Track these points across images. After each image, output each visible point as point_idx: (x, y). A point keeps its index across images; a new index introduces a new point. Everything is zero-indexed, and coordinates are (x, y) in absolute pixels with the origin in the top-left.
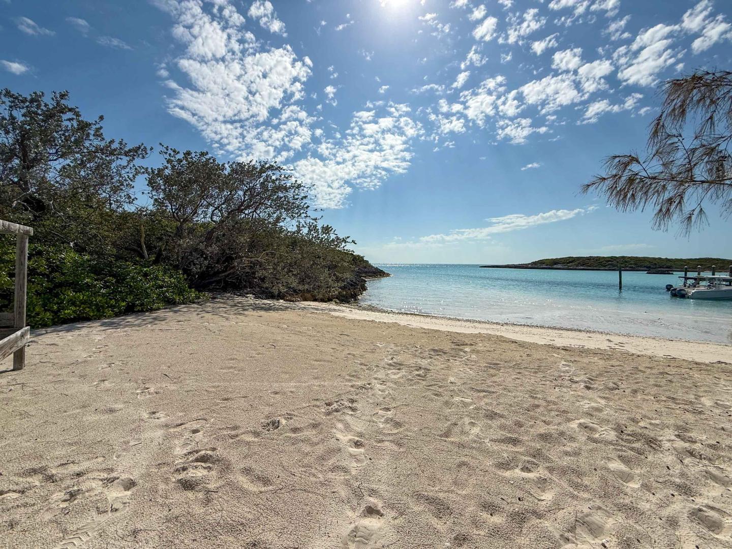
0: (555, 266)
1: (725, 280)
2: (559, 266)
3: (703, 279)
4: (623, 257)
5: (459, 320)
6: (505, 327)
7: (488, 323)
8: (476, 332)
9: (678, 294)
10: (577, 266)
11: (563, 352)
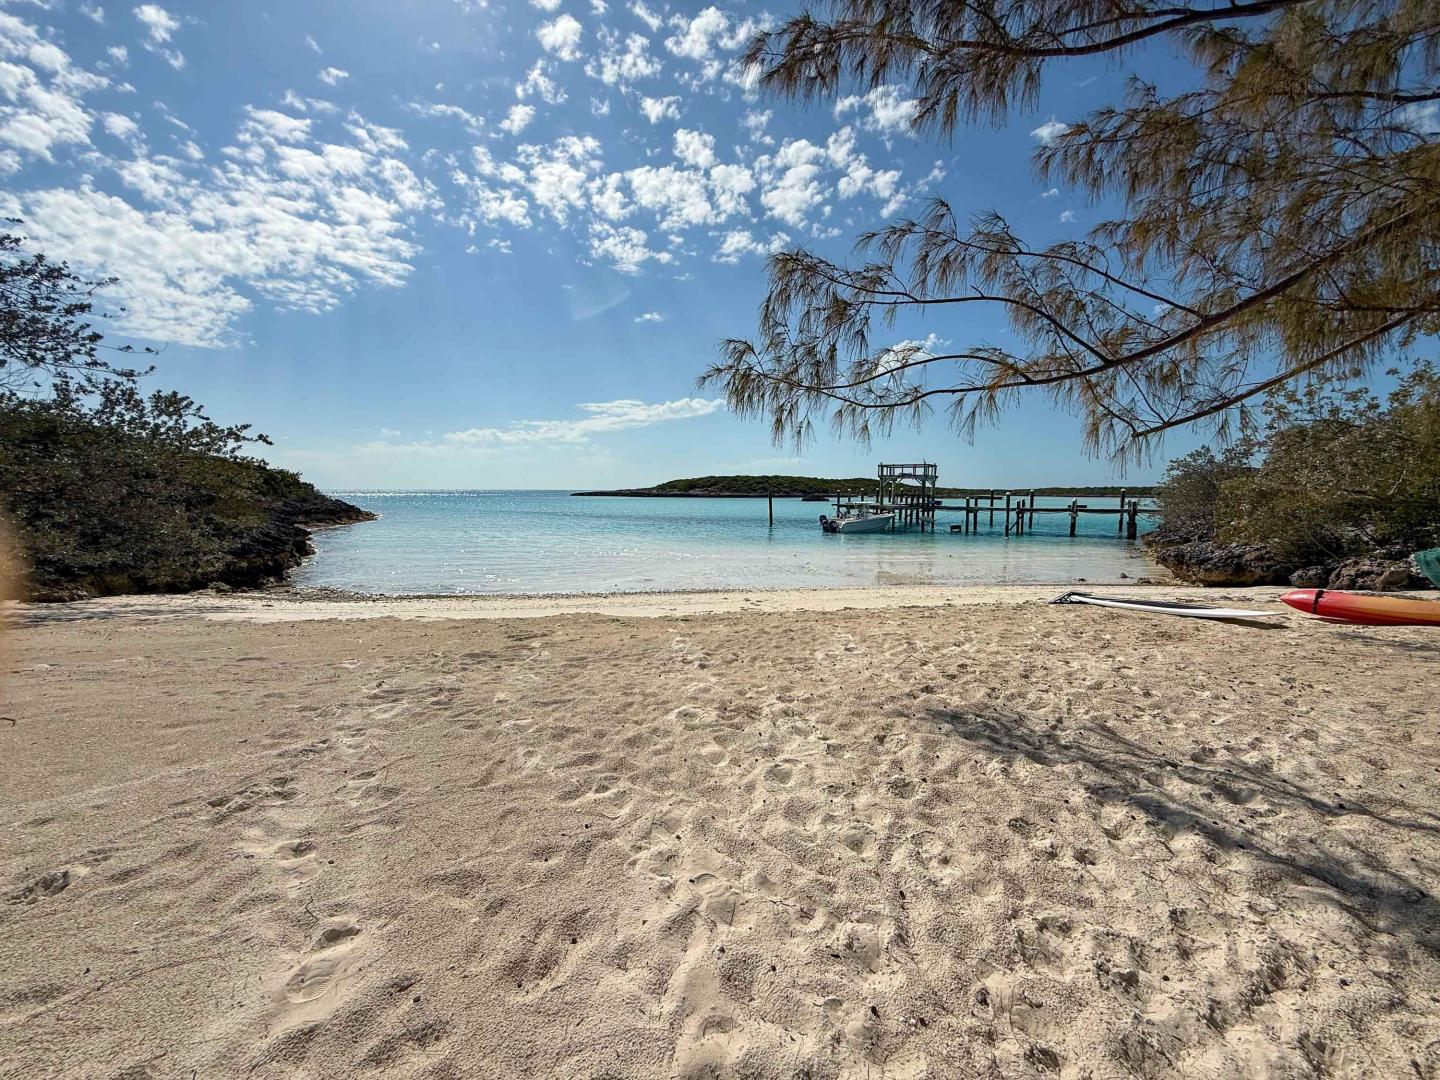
0: (691, 492)
1: (873, 507)
2: (697, 491)
3: (852, 507)
4: (776, 477)
5: (529, 597)
6: (611, 599)
7: (583, 596)
9: (830, 528)
10: (721, 490)
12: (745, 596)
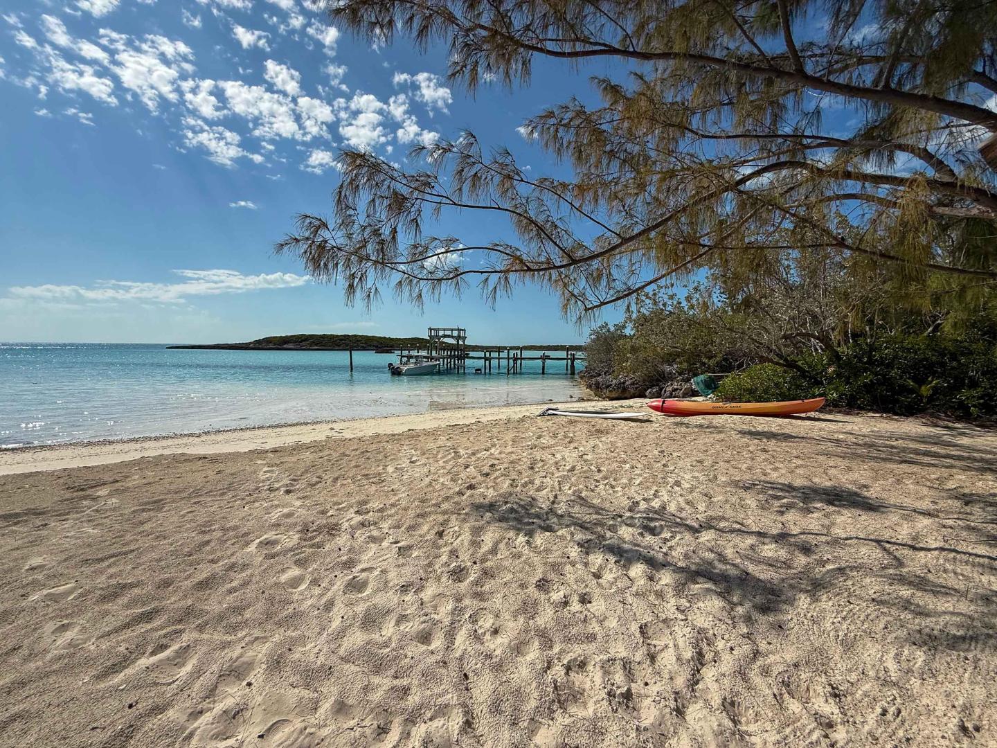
0: (285, 346)
1: (425, 357)
2: (291, 346)
3: (411, 357)
4: (355, 336)
5: (110, 443)
6: (204, 438)
7: (175, 436)
8: (137, 456)
9: (396, 372)
10: (311, 345)
11: (271, 455)
12: (331, 426)
